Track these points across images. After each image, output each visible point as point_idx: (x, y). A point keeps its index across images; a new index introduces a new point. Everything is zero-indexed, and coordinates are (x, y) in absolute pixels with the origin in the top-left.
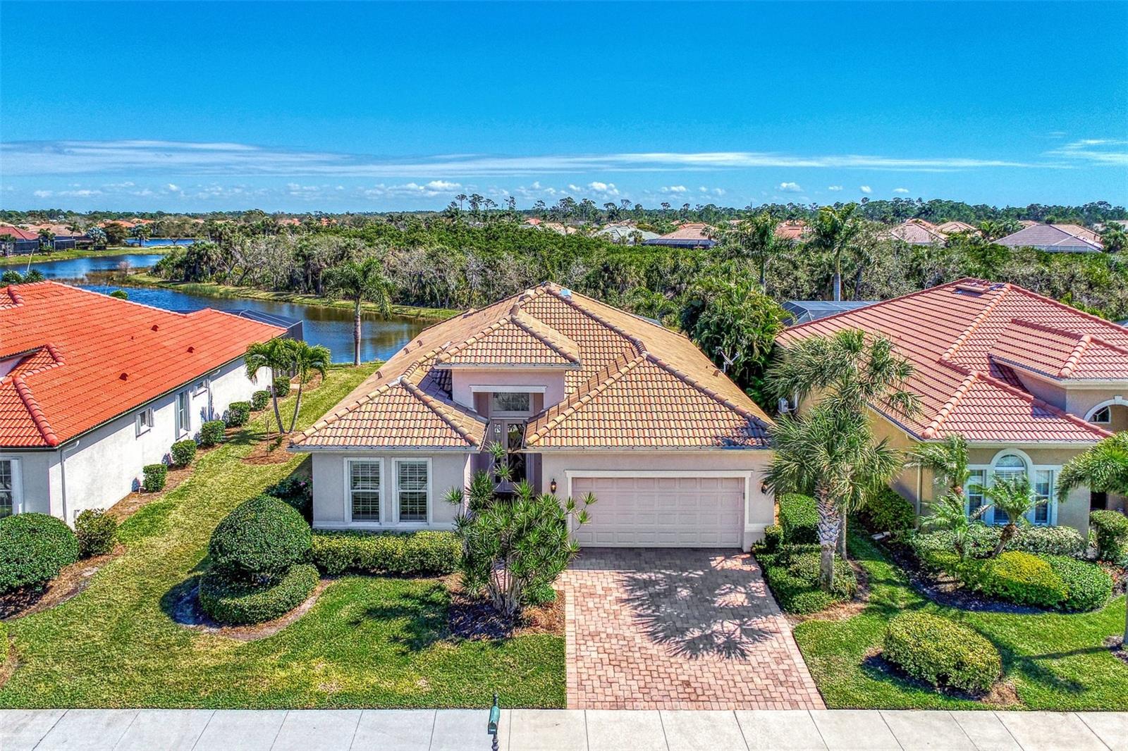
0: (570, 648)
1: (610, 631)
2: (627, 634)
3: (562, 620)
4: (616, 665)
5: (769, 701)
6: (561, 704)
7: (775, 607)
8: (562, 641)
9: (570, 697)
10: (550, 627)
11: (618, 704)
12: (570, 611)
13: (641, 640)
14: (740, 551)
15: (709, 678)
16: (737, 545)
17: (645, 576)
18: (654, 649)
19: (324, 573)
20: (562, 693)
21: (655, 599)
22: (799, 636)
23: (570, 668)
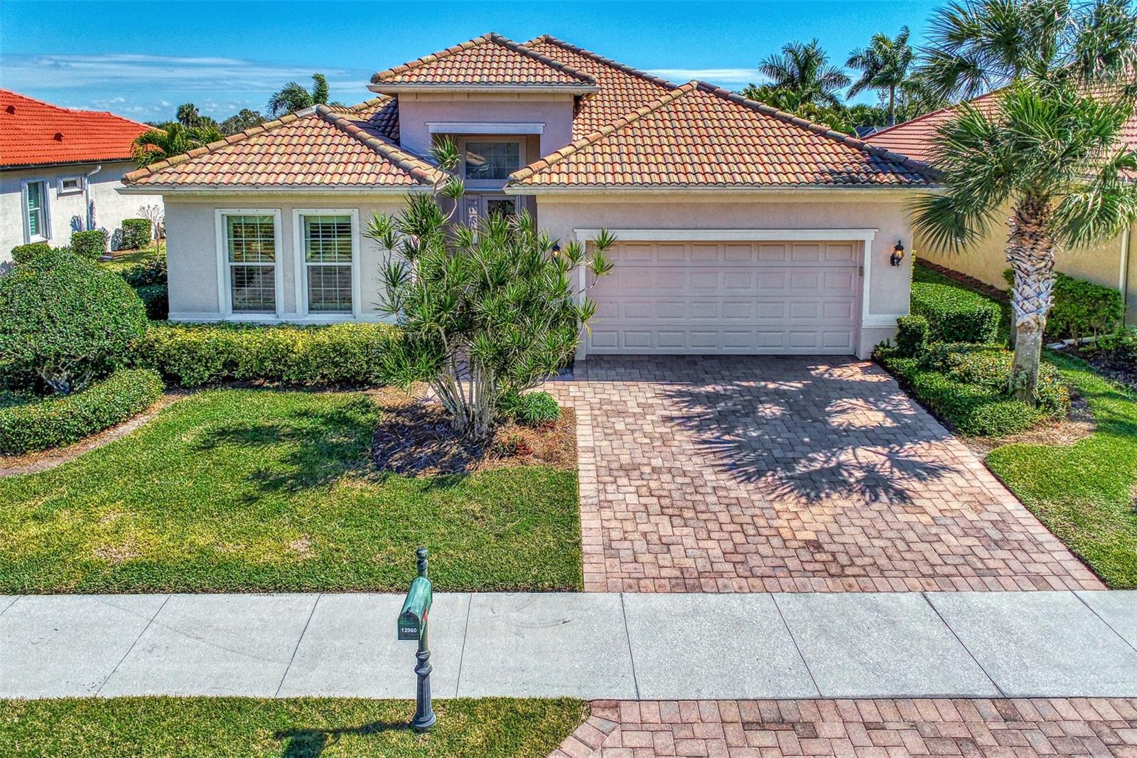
0: (586, 488)
1: (657, 462)
2: (689, 467)
3: (572, 446)
4: (674, 513)
6: (571, 583)
8: (571, 480)
9: (589, 570)
10: (549, 457)
11: (686, 583)
12: (584, 435)
14: (854, 359)
15: (853, 535)
16: (848, 350)
17: (709, 388)
18: (742, 491)
20: (574, 562)
21: (725, 420)
23: (589, 521)
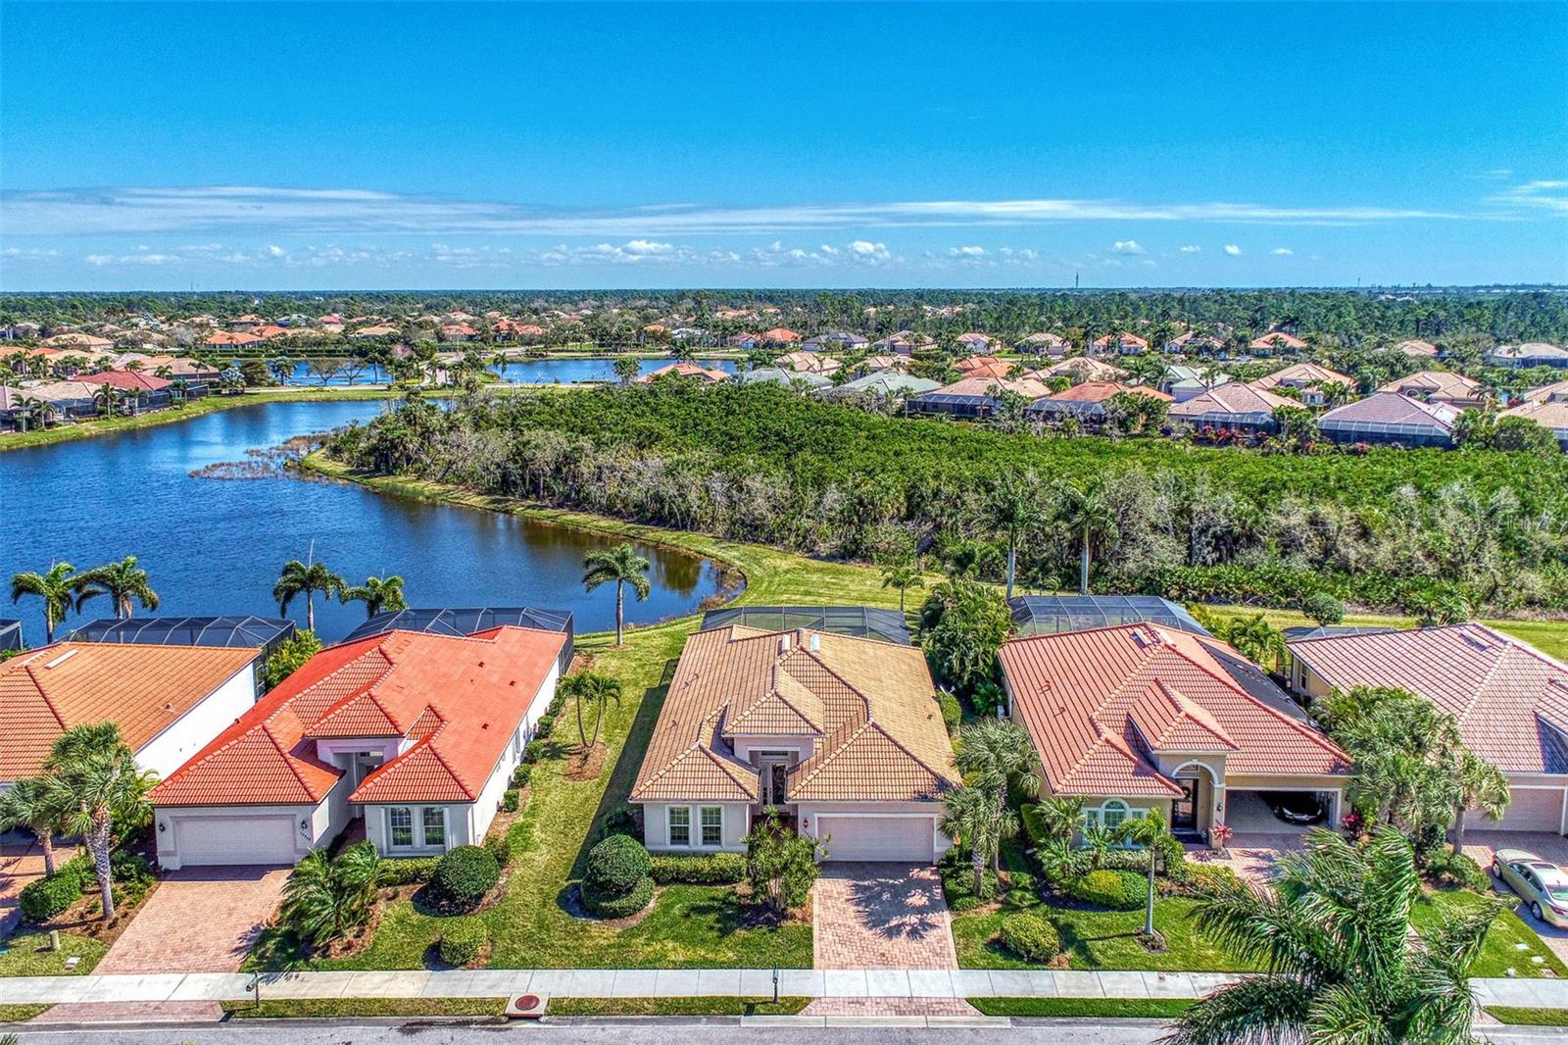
0: (816, 933)
1: (840, 922)
2: (851, 924)
3: (811, 915)
4: (843, 943)
5: (928, 965)
6: (811, 967)
7: (944, 905)
8: (811, 929)
9: (816, 962)
10: (804, 920)
11: (842, 967)
12: (816, 909)
13: (858, 928)
14: (931, 864)
15: (896, 951)
16: (929, 860)
17: (866, 883)
18: (867, 933)
19: (658, 882)
20: (811, 960)
21: (868, 901)
22: (955, 926)
23: (816, 945)
